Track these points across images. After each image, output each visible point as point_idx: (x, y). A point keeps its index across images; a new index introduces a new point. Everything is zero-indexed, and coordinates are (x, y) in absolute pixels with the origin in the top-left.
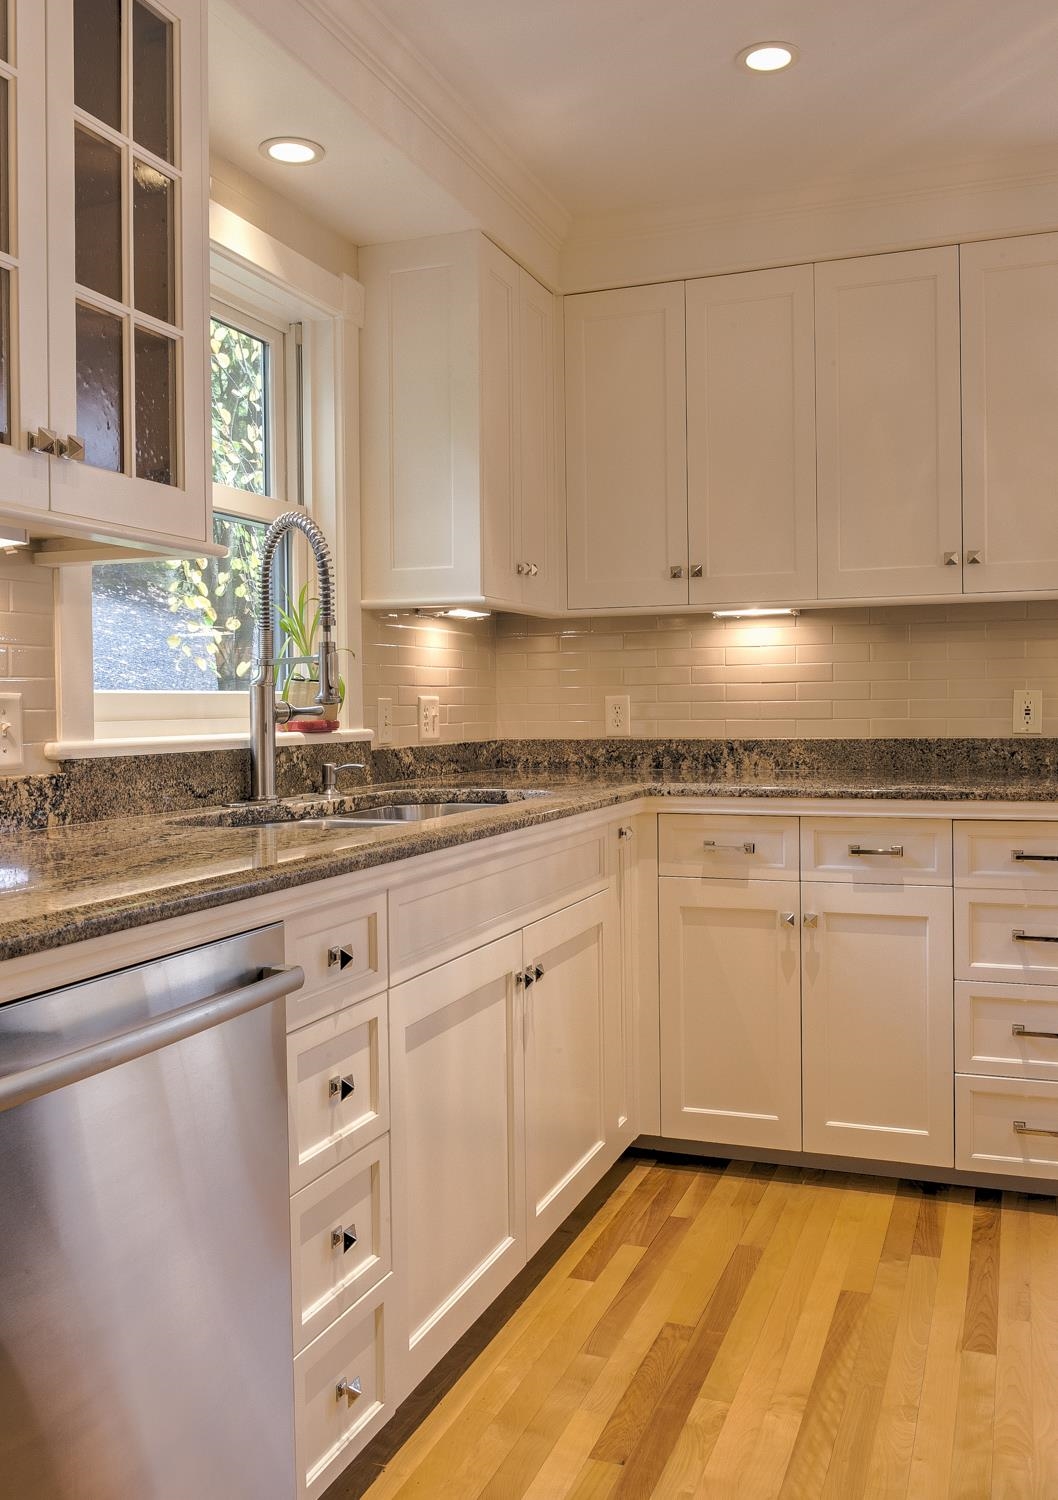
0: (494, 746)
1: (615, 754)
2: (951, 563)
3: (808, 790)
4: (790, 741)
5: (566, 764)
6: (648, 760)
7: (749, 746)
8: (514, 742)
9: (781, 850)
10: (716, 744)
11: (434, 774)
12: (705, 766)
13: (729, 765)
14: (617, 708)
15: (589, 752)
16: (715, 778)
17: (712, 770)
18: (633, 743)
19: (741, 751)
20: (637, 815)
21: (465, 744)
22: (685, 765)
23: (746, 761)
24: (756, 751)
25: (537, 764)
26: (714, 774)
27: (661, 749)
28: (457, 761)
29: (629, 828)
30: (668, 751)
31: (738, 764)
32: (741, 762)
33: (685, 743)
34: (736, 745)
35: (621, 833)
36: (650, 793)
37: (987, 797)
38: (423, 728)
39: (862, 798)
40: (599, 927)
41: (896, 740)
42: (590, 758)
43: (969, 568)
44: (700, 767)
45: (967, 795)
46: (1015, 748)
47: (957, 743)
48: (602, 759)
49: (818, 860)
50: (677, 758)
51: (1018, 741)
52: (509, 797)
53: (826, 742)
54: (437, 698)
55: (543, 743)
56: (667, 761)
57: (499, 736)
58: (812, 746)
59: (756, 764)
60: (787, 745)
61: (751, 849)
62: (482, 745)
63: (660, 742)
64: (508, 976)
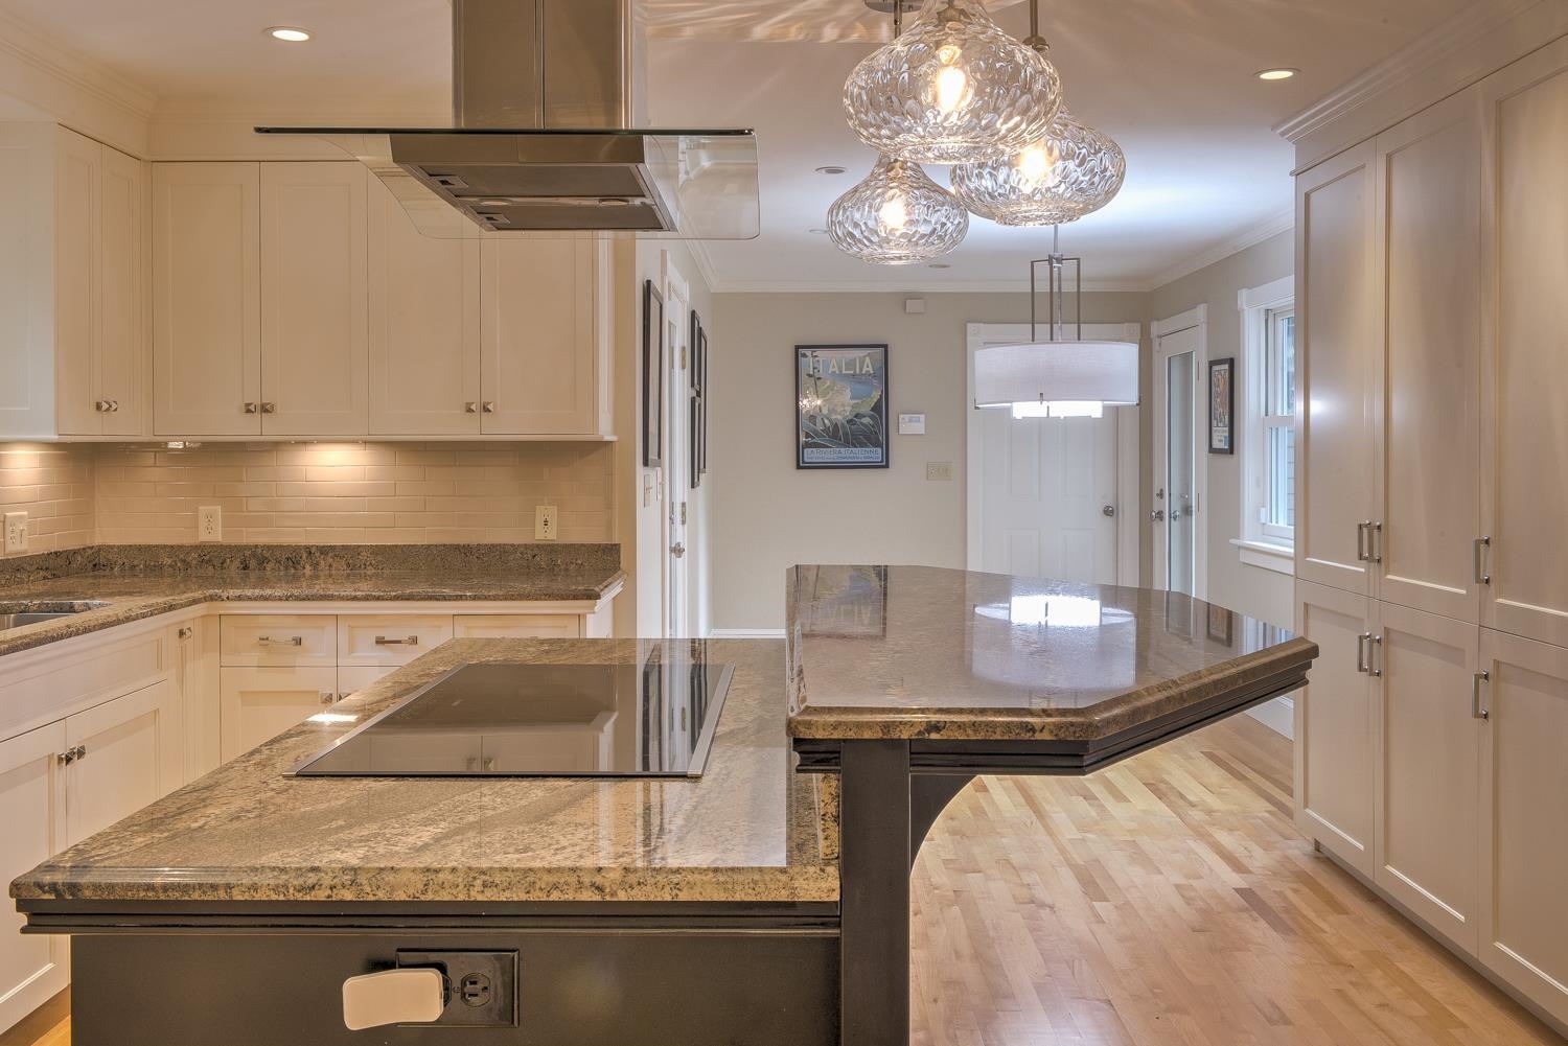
0: (90, 552)
1: (206, 558)
2: (470, 410)
3: (343, 593)
4: (360, 546)
5: (161, 567)
6: (237, 563)
7: (324, 550)
8: (112, 547)
9: (322, 642)
10: (296, 549)
11: (21, 582)
12: (286, 568)
13: (308, 567)
14: (209, 517)
15: (181, 556)
16: (296, 578)
17: (293, 571)
18: (222, 547)
19: (318, 554)
20: (202, 617)
21: (56, 553)
22: (269, 567)
23: (323, 563)
24: (330, 555)
25: (133, 567)
26: (294, 575)
27: (248, 553)
28: (47, 569)
29: (189, 629)
30: (254, 555)
31: (315, 566)
32: (317, 564)
33: (269, 547)
34: (313, 550)
35: (182, 633)
36: (212, 598)
37: (474, 598)
38: (9, 541)
39: (383, 600)
40: (156, 712)
41: (445, 545)
42: (183, 561)
43: (485, 414)
44: (282, 568)
45: (461, 596)
46: (536, 552)
47: (492, 547)
48: (194, 562)
49: (352, 650)
50: (262, 562)
51: (538, 546)
52: (76, 607)
53: (389, 547)
54: (26, 513)
55: (139, 548)
56: (253, 563)
57: (98, 541)
58: (377, 550)
59: (330, 566)
60: (357, 550)
61: (298, 642)
62: (75, 552)
63: (247, 547)
64: (50, 757)
